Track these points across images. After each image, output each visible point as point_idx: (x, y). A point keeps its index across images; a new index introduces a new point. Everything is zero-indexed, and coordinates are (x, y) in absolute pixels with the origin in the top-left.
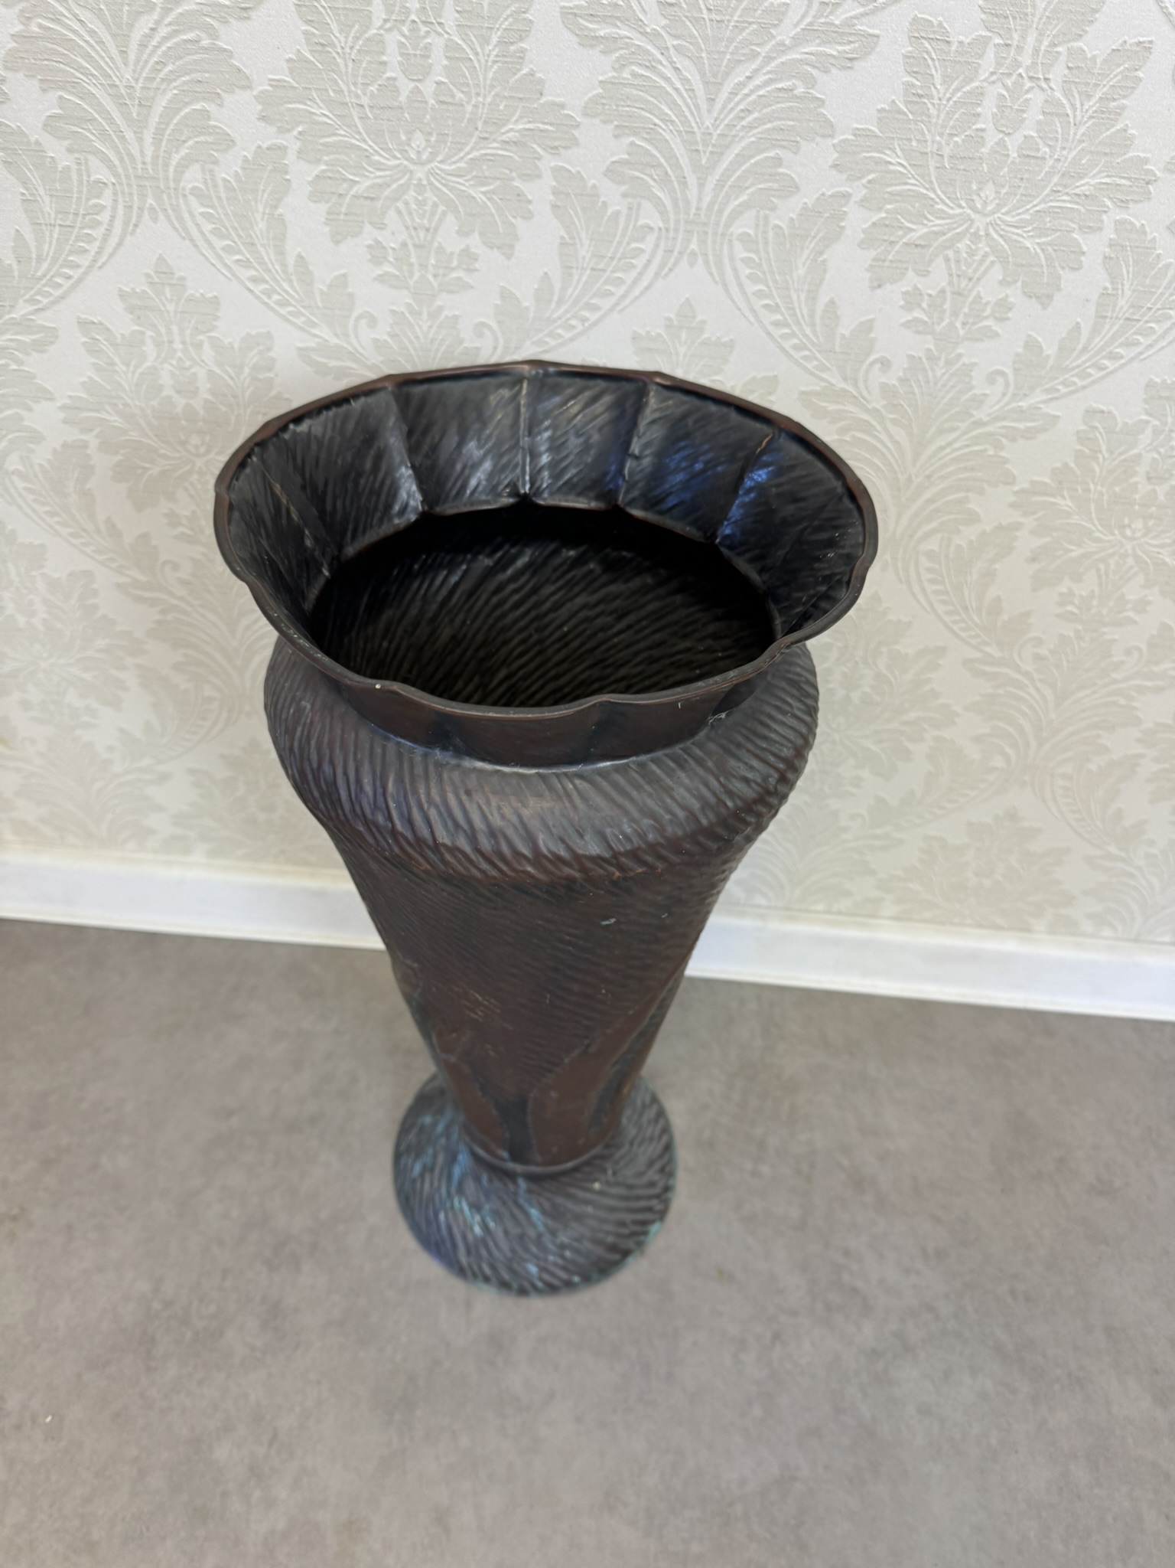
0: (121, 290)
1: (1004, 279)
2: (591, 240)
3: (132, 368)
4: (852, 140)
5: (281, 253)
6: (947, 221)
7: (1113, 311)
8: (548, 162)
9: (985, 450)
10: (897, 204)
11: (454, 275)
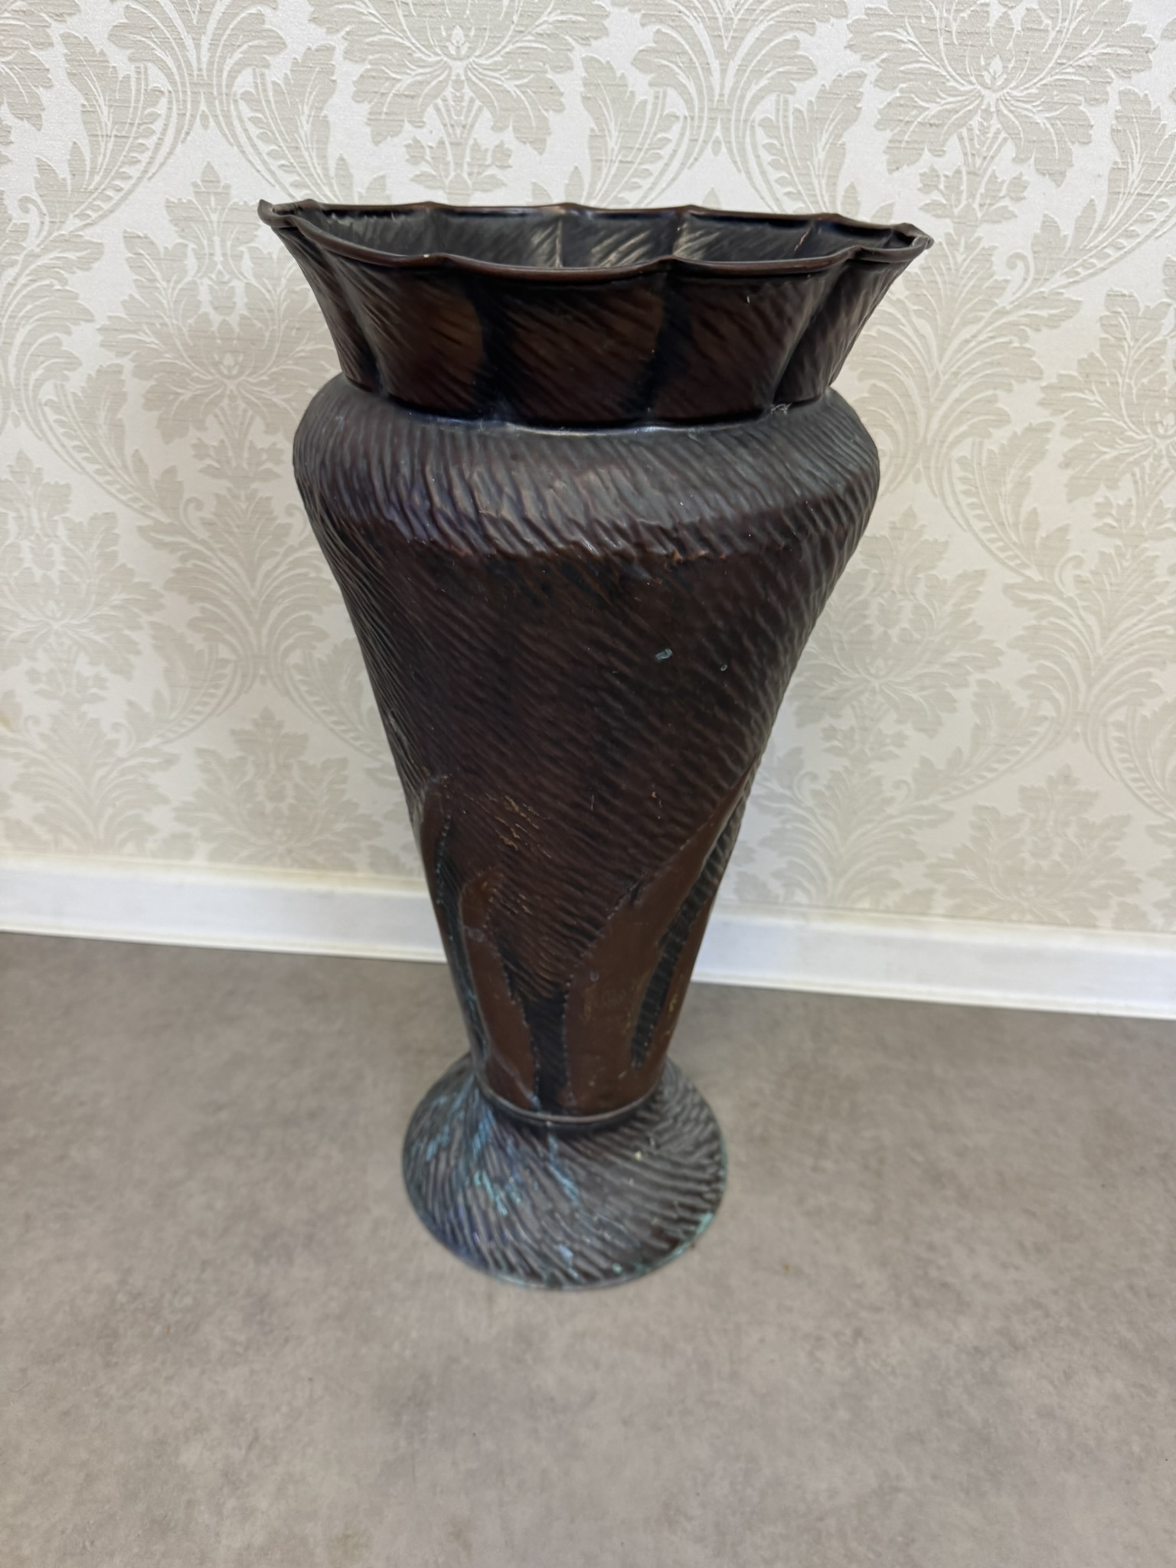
0: (168, 201)
1: (1017, 156)
2: (620, 131)
3: (172, 284)
4: (866, 20)
5: (323, 157)
6: (959, 98)
7: (1125, 186)
8: (579, 53)
9: (1011, 342)
10: (911, 83)
11: (488, 172)
